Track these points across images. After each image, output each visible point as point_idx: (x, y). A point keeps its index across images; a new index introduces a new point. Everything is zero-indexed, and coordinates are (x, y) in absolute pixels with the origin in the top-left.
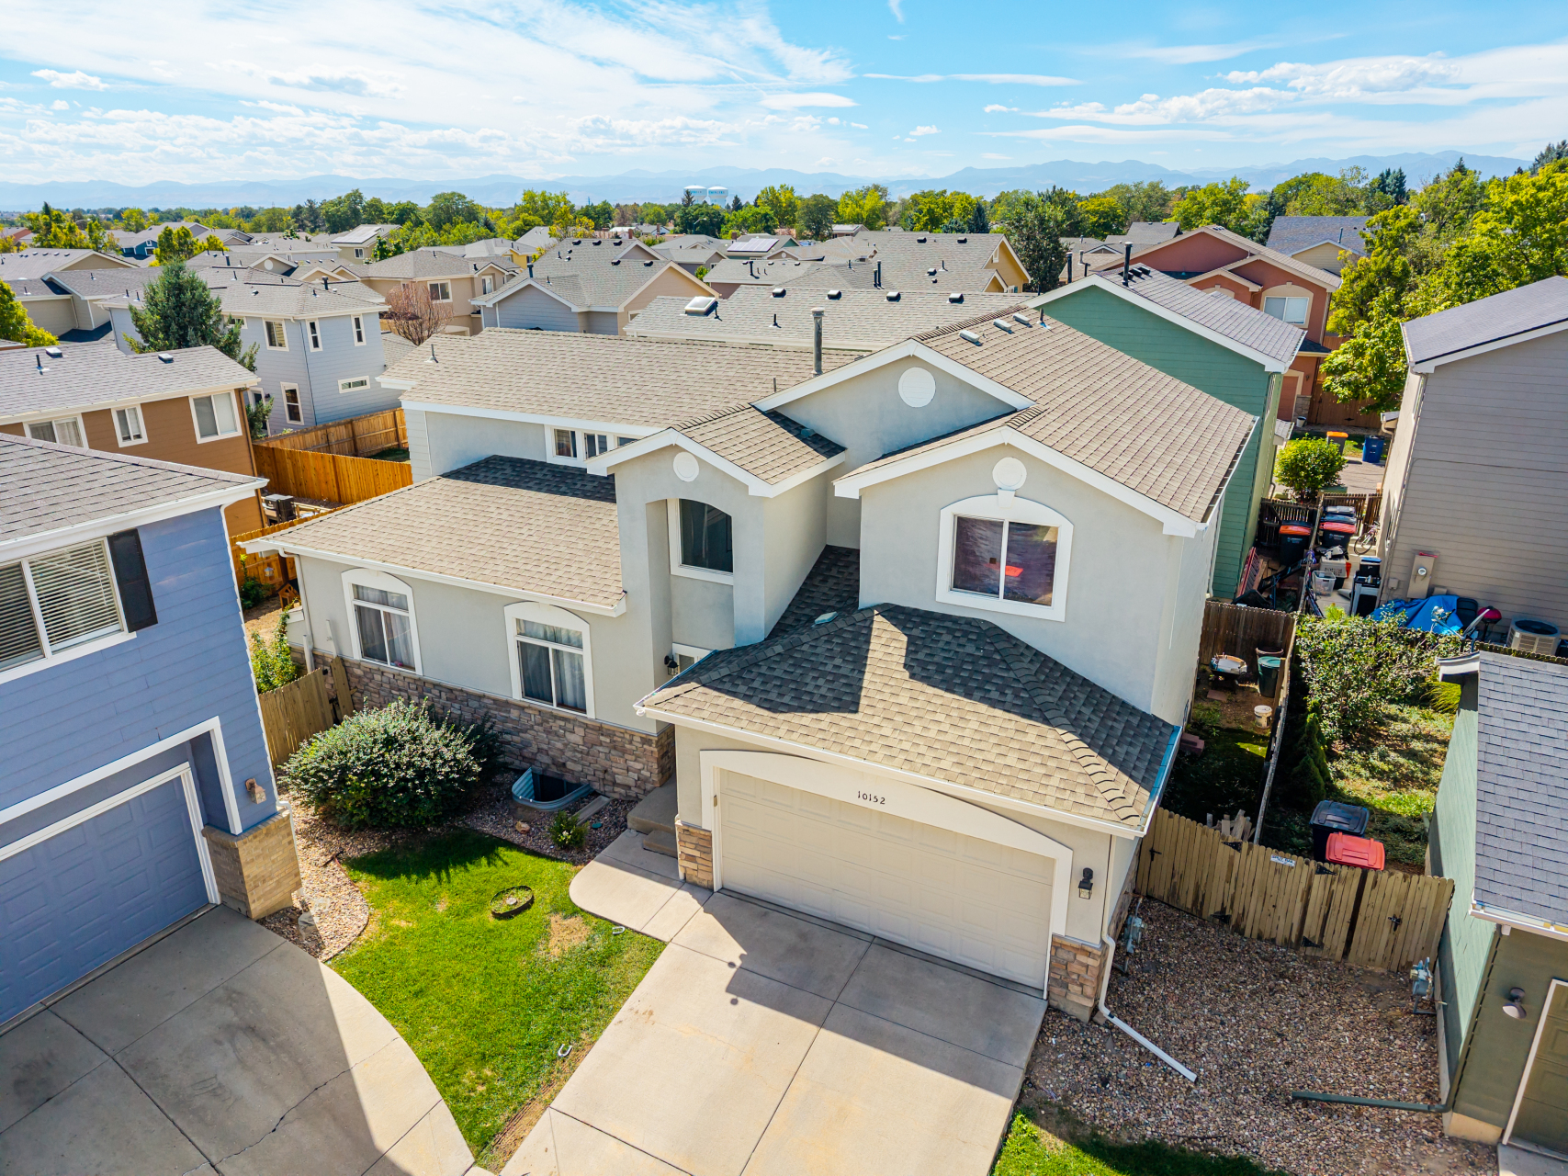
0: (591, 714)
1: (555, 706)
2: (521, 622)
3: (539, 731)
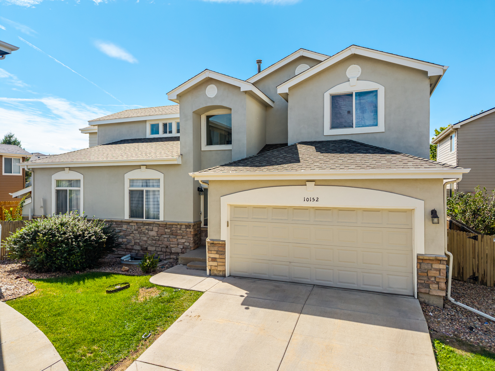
0: (162, 219)
1: (144, 219)
2: (132, 181)
3: (136, 233)
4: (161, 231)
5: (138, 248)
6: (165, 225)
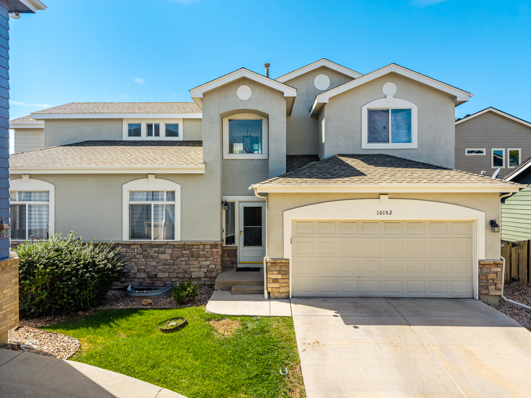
0: (178, 237)
1: (152, 239)
2: (132, 193)
3: (140, 258)
4: (177, 252)
5: (143, 275)
6: (183, 246)
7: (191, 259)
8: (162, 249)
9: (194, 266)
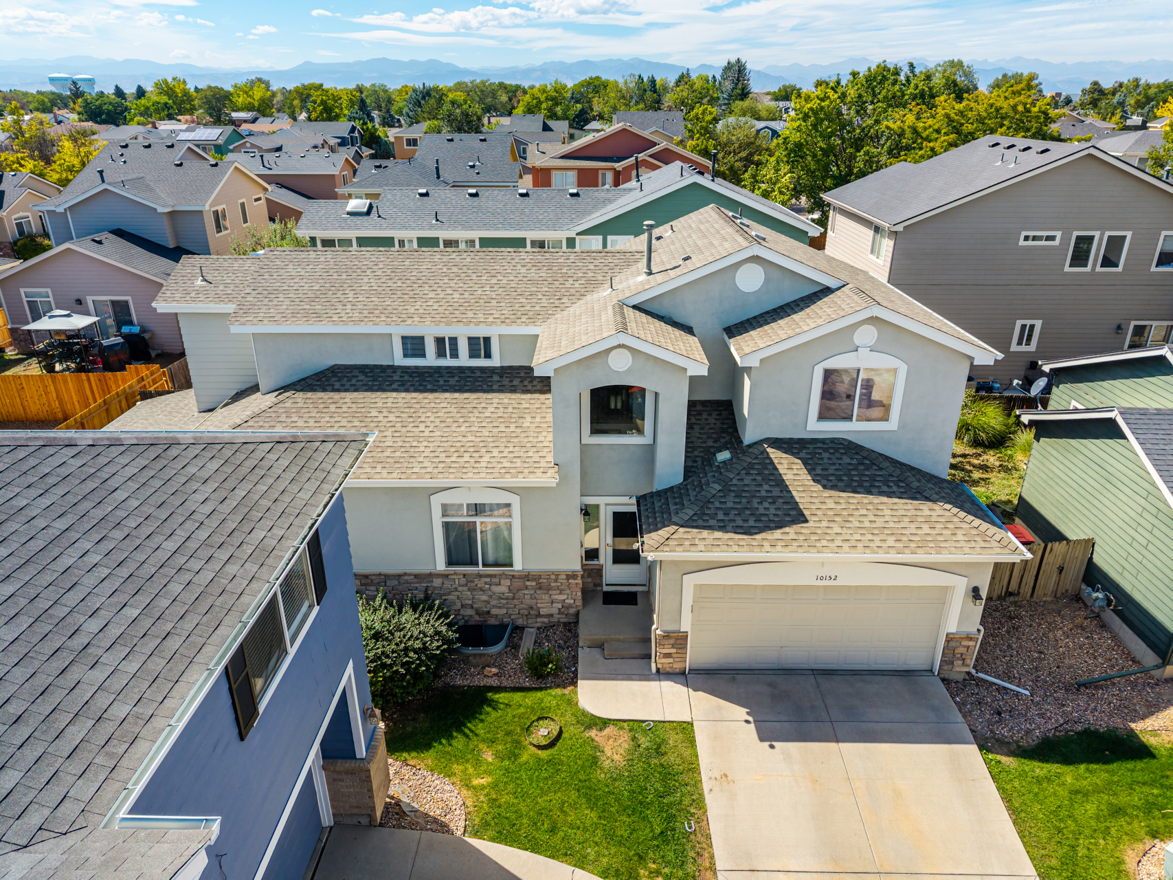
0: (518, 565)
1: (481, 567)
2: (445, 509)
3: (464, 591)
4: (517, 583)
6: (527, 576)
7: (538, 592)
8: (496, 580)
9: (543, 601)
